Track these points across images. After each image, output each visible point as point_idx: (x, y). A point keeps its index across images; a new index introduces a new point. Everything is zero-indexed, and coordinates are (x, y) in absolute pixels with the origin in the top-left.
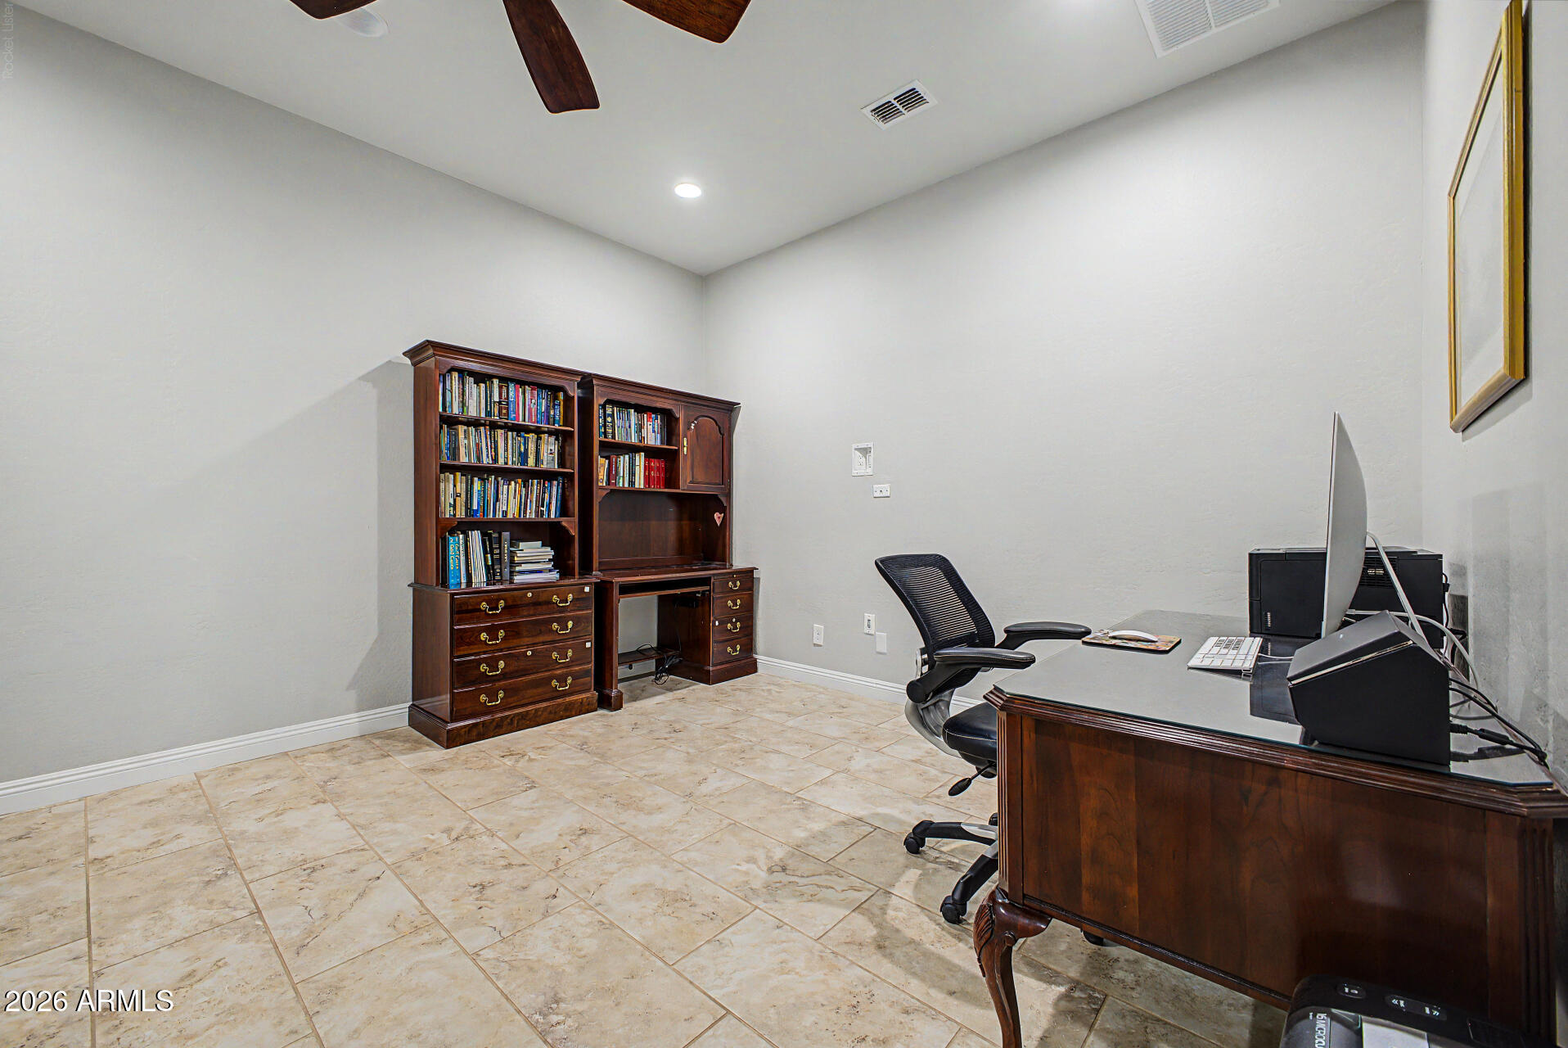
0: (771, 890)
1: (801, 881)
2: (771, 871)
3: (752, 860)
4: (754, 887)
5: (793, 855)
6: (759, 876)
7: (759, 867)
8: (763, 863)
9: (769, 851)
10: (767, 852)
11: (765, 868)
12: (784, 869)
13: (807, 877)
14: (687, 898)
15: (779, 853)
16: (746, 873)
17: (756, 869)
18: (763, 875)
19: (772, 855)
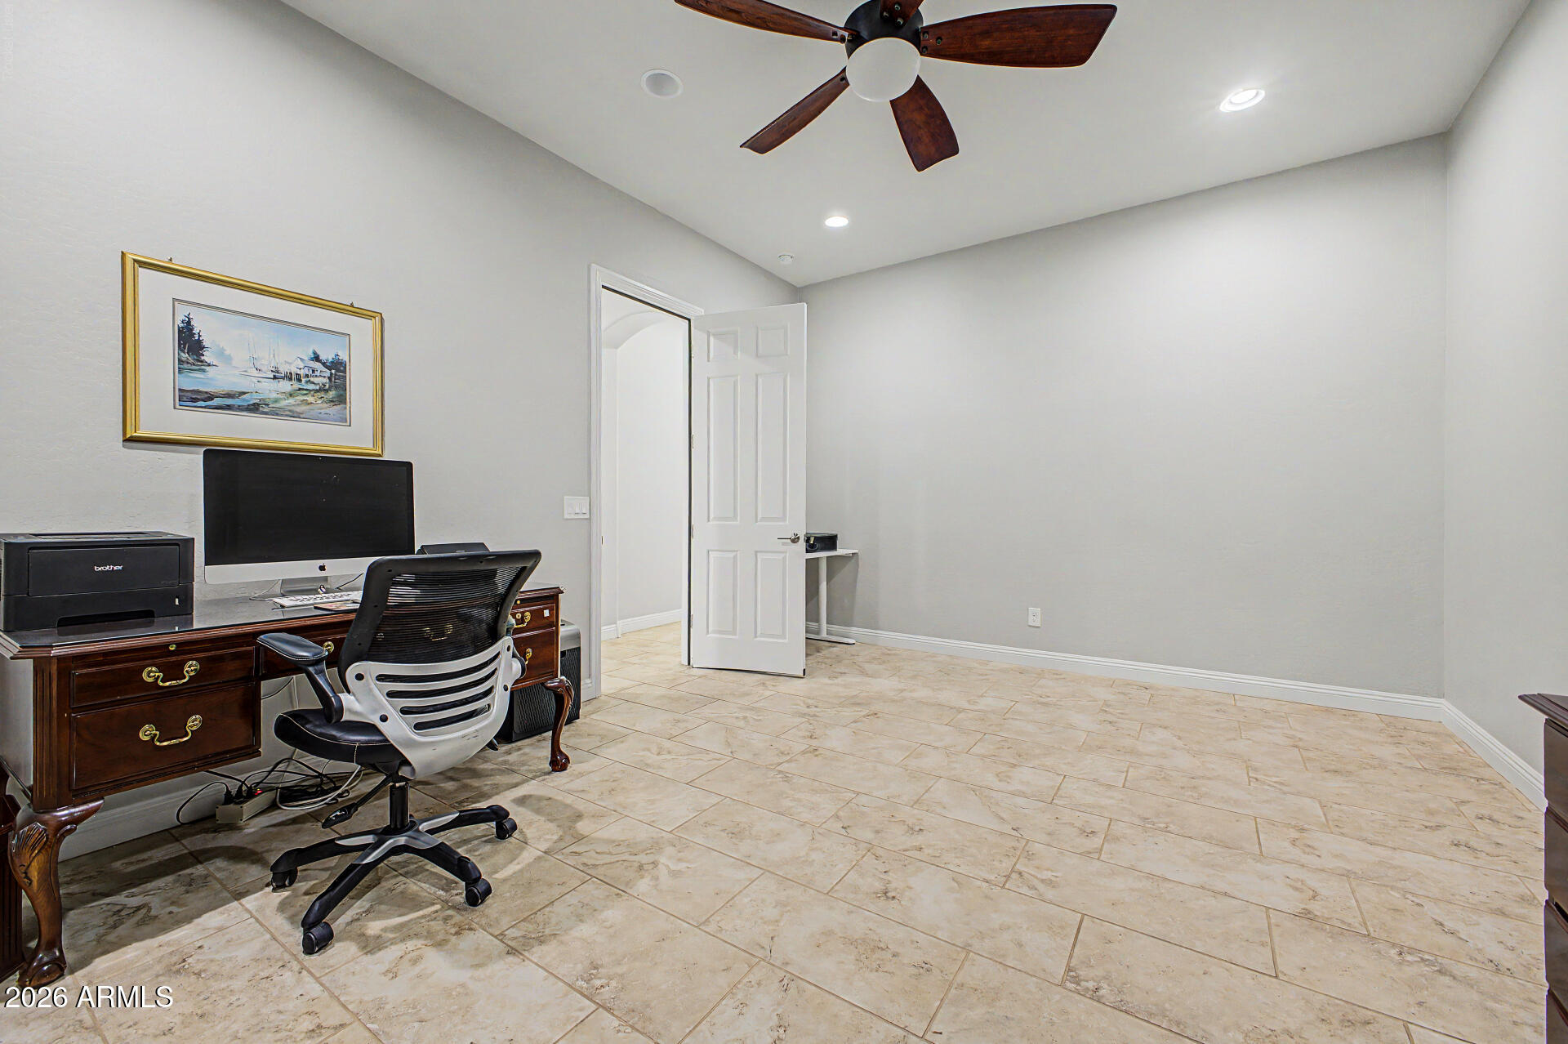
0: (655, 846)
1: (626, 857)
2: (655, 864)
3: (675, 874)
4: (672, 848)
5: (627, 884)
6: (666, 860)
7: (667, 866)
8: (662, 872)
9: (656, 886)
10: (657, 885)
11: (660, 866)
12: (641, 867)
13: (618, 861)
14: (730, 835)
15: (643, 885)
16: (680, 860)
17: (670, 865)
18: (663, 860)
19: (651, 883)
